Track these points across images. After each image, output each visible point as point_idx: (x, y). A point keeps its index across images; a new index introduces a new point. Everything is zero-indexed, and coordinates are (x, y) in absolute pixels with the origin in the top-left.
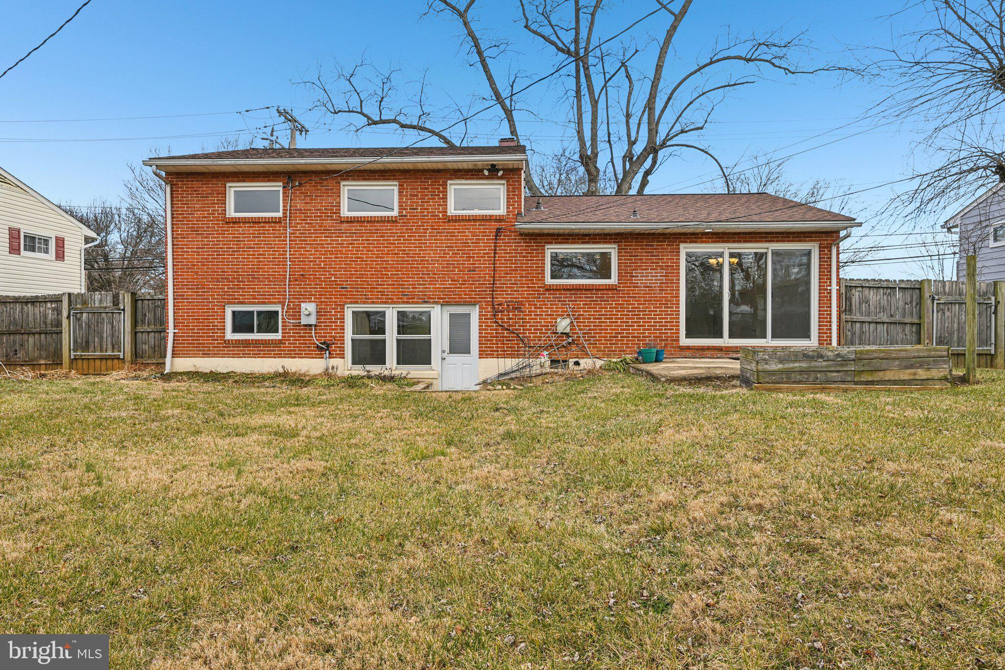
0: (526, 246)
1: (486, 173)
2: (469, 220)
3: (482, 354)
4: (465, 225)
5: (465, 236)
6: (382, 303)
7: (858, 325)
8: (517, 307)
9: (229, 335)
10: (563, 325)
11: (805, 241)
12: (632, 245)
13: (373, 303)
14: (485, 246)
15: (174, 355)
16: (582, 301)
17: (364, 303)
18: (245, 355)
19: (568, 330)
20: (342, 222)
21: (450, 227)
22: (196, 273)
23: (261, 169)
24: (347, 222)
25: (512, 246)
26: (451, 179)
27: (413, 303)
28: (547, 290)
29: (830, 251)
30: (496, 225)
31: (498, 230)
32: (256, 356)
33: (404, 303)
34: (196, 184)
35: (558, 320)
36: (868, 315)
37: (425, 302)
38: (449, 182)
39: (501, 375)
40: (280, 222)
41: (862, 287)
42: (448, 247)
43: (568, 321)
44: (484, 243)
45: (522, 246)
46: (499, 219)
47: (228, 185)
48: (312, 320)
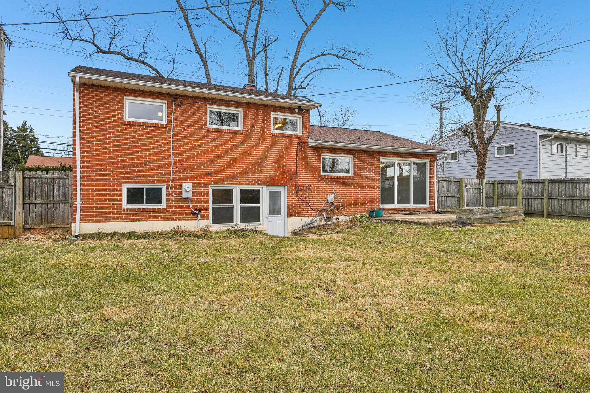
0: (312, 154)
1: (297, 110)
2: (284, 137)
3: (290, 215)
4: (281, 139)
5: (281, 145)
6: (233, 184)
7: (441, 197)
8: (308, 188)
9: (125, 205)
10: (331, 198)
11: (425, 158)
12: (360, 156)
13: (228, 184)
14: (292, 152)
15: (81, 221)
16: (338, 185)
17: (222, 184)
18: (138, 220)
19: (333, 201)
20: (208, 131)
21: (274, 139)
22: (100, 160)
23: (153, 90)
24: (212, 132)
25: (305, 153)
26: (273, 111)
27: (252, 184)
28: (322, 178)
29: (434, 164)
30: (298, 141)
31: (299, 144)
32: (147, 220)
33: (246, 184)
34: (100, 94)
35: (329, 195)
36: (444, 193)
37: (259, 184)
38: (272, 113)
39: (303, 226)
40: (166, 128)
41: (442, 180)
42: (272, 151)
43: (333, 195)
44: (291, 150)
45: (310, 153)
46: (299, 137)
47: (125, 97)
48: (190, 195)
